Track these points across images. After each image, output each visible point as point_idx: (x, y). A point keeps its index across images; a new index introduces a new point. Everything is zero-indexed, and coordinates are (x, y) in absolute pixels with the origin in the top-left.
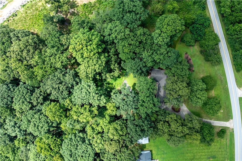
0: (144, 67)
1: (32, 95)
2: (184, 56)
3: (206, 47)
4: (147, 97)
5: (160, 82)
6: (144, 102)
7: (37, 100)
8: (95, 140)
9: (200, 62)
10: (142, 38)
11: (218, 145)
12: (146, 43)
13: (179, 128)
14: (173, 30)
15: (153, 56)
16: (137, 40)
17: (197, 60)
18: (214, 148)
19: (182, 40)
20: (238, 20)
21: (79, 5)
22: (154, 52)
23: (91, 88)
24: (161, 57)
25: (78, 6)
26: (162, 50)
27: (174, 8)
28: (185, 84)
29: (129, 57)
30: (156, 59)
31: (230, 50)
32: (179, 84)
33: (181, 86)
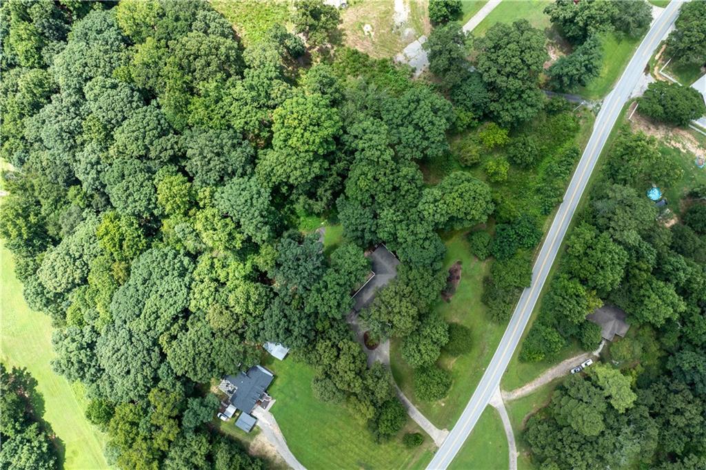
0: (371, 232)
1: (159, 137)
2: (451, 264)
3: (497, 277)
4: (338, 284)
5: (378, 275)
6: (326, 287)
7: (161, 152)
8: (202, 286)
9: (470, 295)
10: (403, 184)
11: (392, 454)
12: (404, 196)
13: (349, 372)
14: (463, 210)
15: (398, 227)
16: (393, 181)
17: (469, 288)
18: (381, 455)
19: (469, 235)
20: (582, 276)
21: (347, 45)
22: (405, 222)
23: (260, 201)
24: (410, 239)
25: (343, 46)
26: (420, 229)
27: (496, 173)
28: (413, 311)
29: (359, 198)
30: (398, 235)
31: (536, 314)
32: (404, 303)
33: (404, 309)
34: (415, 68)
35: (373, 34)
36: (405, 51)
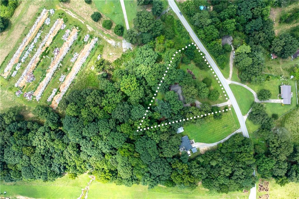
0: (166, 85)
1: (109, 123)
2: (187, 71)
3: (198, 61)
4: (175, 101)
5: (178, 92)
6: (173, 105)
7: (113, 125)
8: (154, 136)
9: (198, 72)
10: (160, 69)
11: (226, 118)
12: (163, 71)
13: (198, 113)
14: (176, 58)
15: (170, 77)
16: (157, 71)
17: (196, 71)
18: (225, 121)
19: (182, 62)
20: (211, 40)
21: (112, 62)
22: (169, 75)
23: (141, 107)
24: (175, 76)
25: (111, 63)
26: (174, 72)
27: (171, 45)
28: (193, 87)
29: (156, 83)
30: (171, 79)
31: (213, 58)
32: (190, 88)
33: (191, 89)
34: (130, 48)
35: (113, 53)
36: (123, 48)
